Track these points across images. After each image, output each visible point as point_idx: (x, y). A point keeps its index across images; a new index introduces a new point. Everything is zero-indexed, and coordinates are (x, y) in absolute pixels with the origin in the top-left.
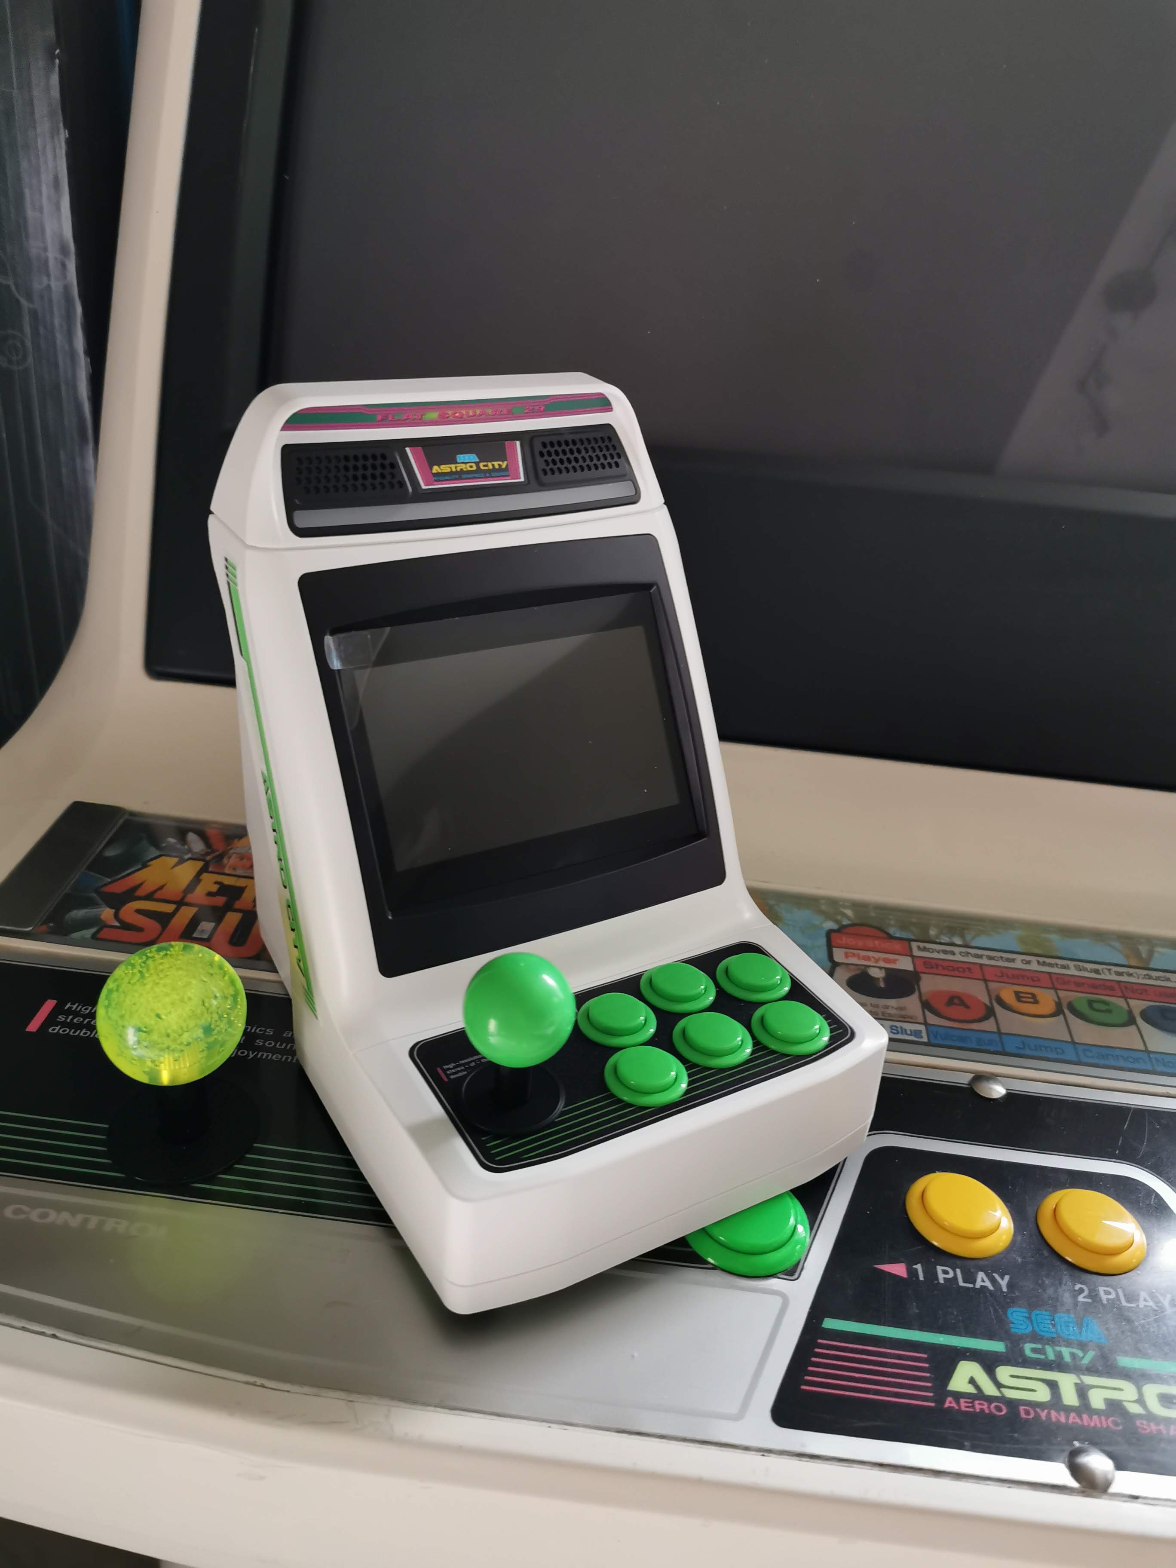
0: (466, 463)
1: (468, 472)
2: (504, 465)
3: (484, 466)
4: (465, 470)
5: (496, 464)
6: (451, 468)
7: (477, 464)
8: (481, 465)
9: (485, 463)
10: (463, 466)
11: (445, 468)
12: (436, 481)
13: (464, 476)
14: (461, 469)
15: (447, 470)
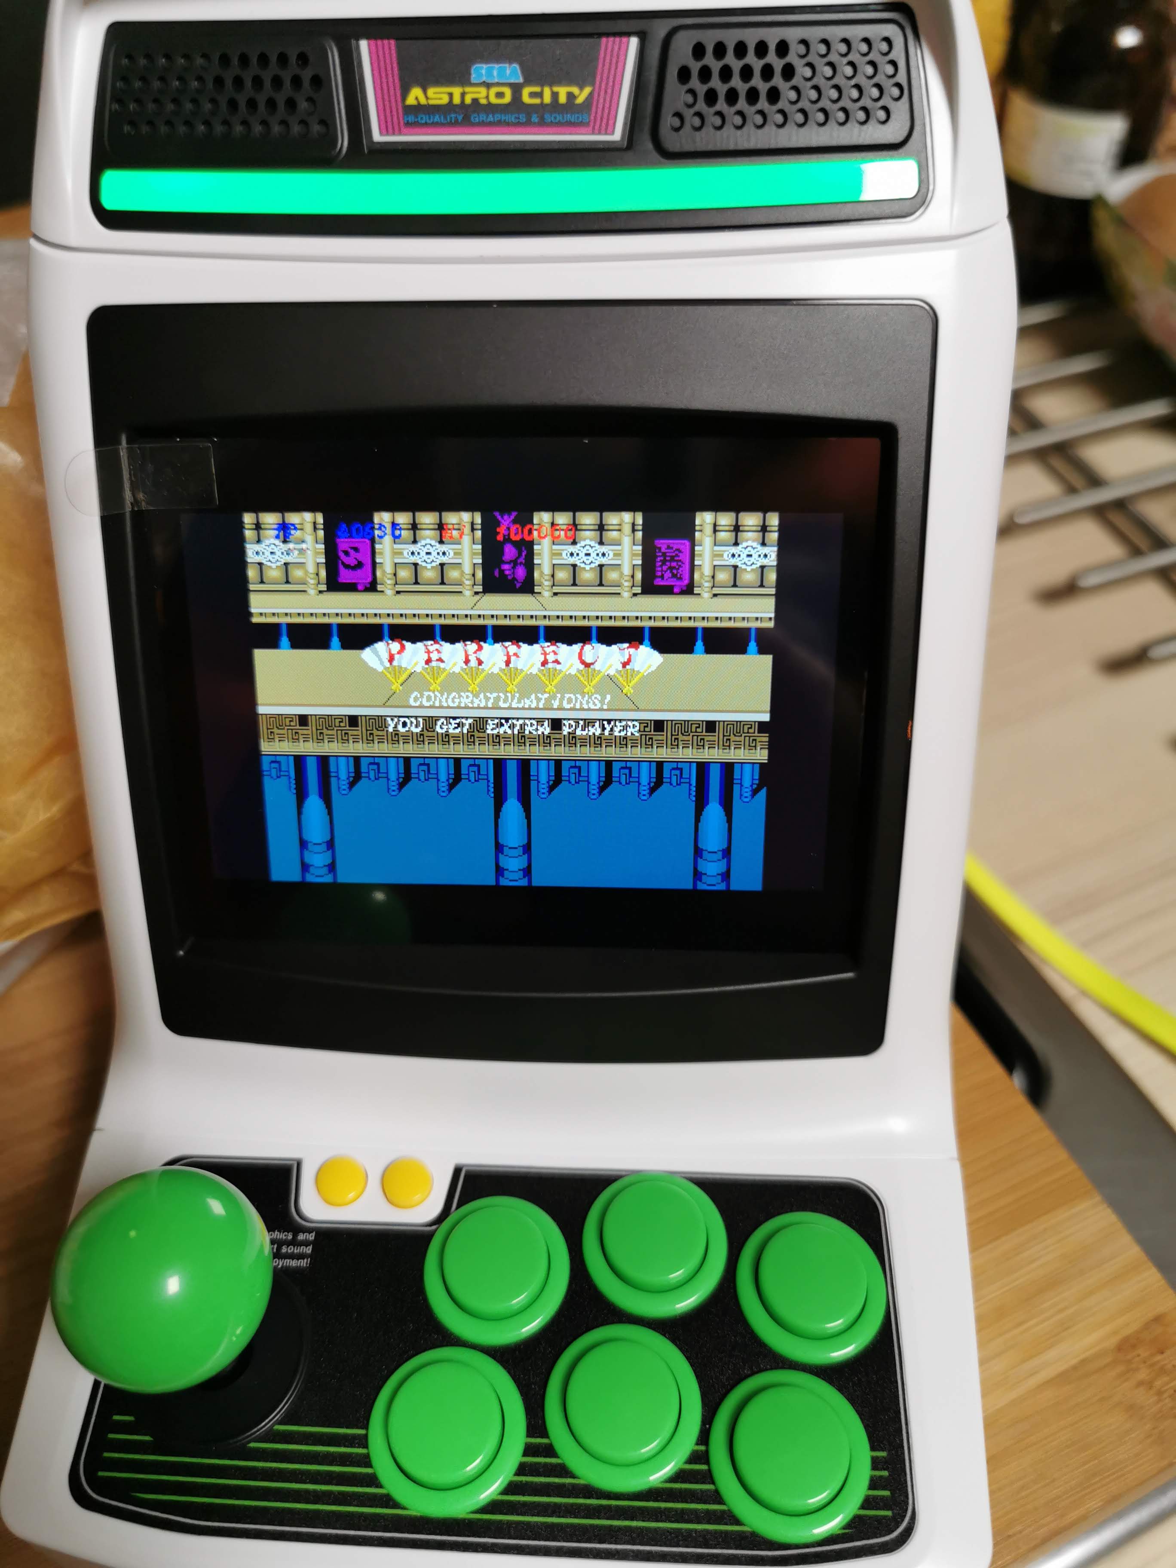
0: (488, 86)
1: (491, 108)
2: (582, 96)
3: (532, 95)
4: (483, 101)
5: (563, 92)
6: (451, 95)
7: (517, 89)
8: (526, 92)
9: (537, 89)
10: (480, 93)
11: (438, 95)
12: (408, 124)
13: (475, 118)
14: (475, 101)
15: (440, 99)
